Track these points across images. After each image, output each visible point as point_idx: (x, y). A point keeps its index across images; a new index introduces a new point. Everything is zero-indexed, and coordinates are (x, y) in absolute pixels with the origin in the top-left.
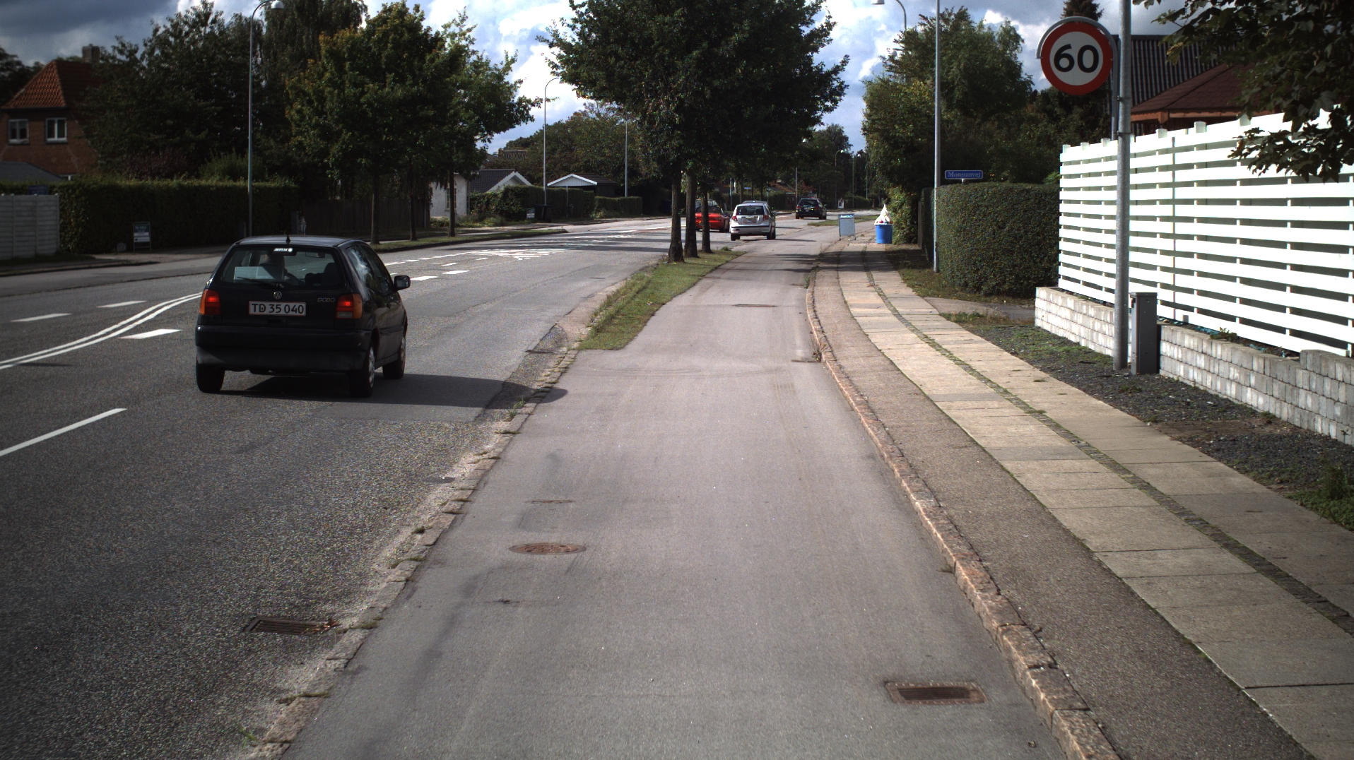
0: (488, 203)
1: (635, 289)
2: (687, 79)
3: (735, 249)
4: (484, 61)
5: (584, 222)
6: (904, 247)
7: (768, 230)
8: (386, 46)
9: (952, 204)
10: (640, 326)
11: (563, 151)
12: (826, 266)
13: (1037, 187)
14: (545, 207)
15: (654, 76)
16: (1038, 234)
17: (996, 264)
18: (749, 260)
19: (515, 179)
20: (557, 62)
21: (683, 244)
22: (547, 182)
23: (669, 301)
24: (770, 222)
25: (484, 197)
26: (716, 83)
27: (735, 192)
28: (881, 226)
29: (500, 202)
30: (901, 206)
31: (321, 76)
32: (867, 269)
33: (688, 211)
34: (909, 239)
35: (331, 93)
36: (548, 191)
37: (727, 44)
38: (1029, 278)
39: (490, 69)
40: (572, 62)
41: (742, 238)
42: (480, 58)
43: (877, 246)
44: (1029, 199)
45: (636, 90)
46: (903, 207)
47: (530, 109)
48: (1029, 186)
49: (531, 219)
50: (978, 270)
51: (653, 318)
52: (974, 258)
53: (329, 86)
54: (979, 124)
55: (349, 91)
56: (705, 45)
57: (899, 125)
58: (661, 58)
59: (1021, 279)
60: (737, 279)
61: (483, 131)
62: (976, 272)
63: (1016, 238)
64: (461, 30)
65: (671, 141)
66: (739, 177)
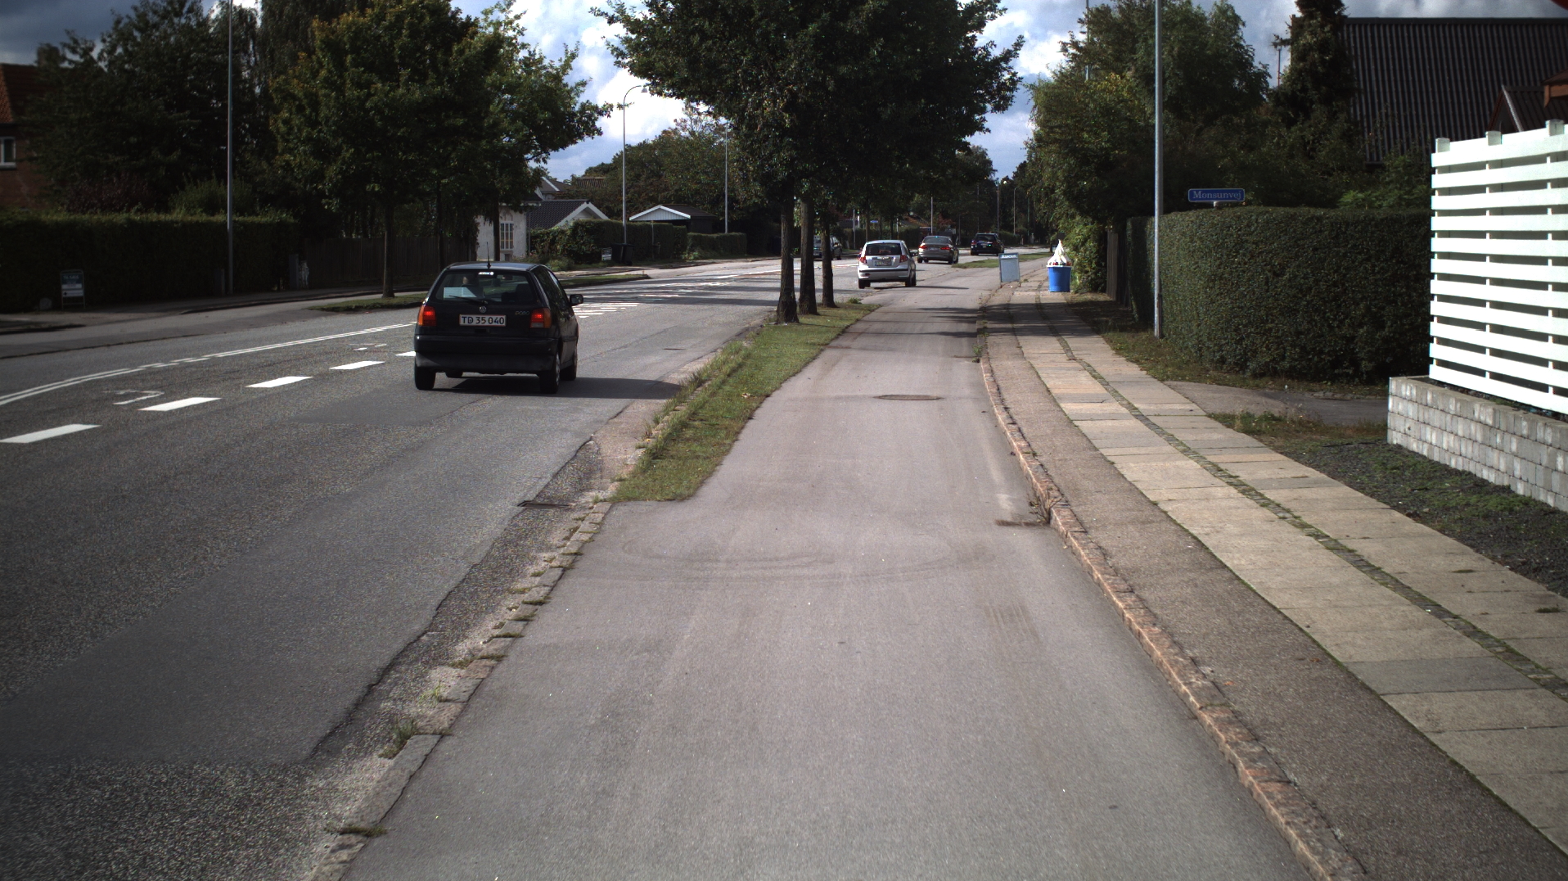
0: (553, 242)
1: (726, 369)
2: (801, 65)
3: (865, 301)
4: (537, 57)
5: (674, 265)
6: (1089, 297)
7: (906, 275)
8: (400, 33)
9: (1201, 239)
10: (728, 442)
11: (648, 178)
12: (997, 326)
13: (1332, 213)
14: (625, 246)
15: (755, 62)
16: (1335, 284)
17: (1270, 329)
18: (887, 317)
19: (587, 211)
20: (623, 48)
21: (797, 295)
22: (629, 214)
23: (777, 389)
24: (909, 265)
25: (548, 234)
26: (843, 70)
27: (859, 226)
28: (1055, 269)
29: (568, 240)
30: (1083, 244)
31: (315, 74)
32: (1054, 332)
33: (804, 247)
34: (1096, 286)
35: (327, 96)
36: (628, 226)
37: (857, 13)
38: (1321, 352)
39: (545, 68)
40: (644, 48)
41: (873, 285)
42: (532, 54)
43: (1051, 295)
44: (1321, 231)
45: (729, 82)
46: (1087, 245)
47: (596, 119)
48: (1321, 212)
49: (607, 261)
50: (1242, 339)
51: (751, 423)
52: (1236, 320)
53: (326, 88)
54: (1201, 129)
55: (351, 93)
56: (825, 15)
57: (1088, 132)
58: (765, 35)
59: (1309, 353)
60: (876, 349)
61: (535, 148)
62: (1239, 342)
63: (1301, 291)
64: (508, 18)
65: (779, 152)
66: (865, 209)
